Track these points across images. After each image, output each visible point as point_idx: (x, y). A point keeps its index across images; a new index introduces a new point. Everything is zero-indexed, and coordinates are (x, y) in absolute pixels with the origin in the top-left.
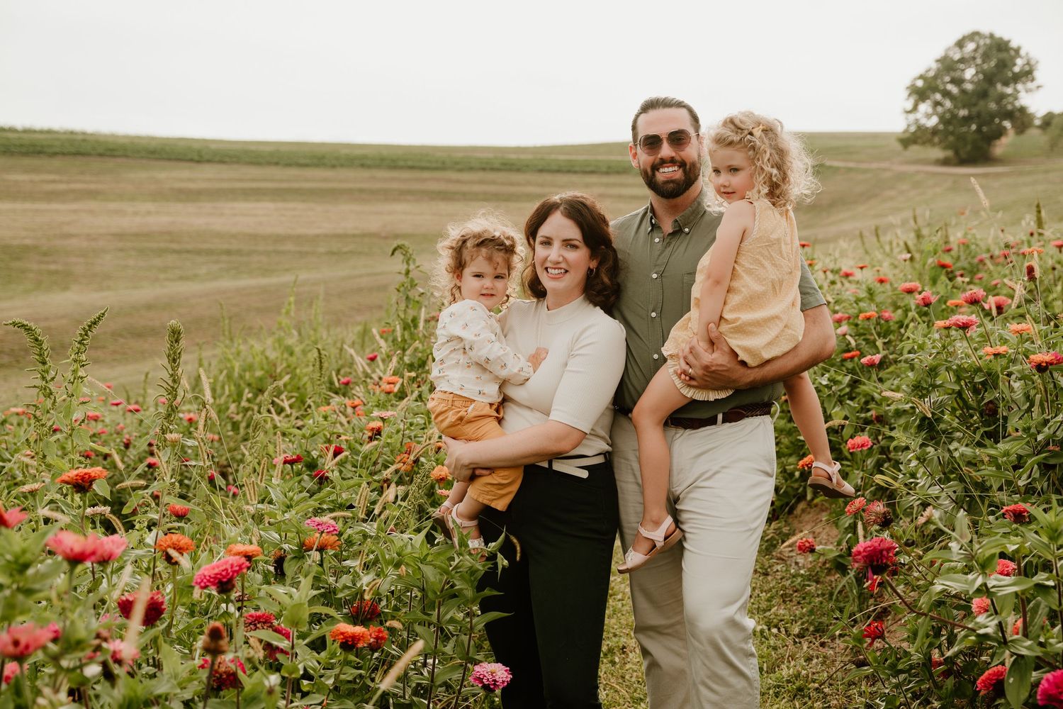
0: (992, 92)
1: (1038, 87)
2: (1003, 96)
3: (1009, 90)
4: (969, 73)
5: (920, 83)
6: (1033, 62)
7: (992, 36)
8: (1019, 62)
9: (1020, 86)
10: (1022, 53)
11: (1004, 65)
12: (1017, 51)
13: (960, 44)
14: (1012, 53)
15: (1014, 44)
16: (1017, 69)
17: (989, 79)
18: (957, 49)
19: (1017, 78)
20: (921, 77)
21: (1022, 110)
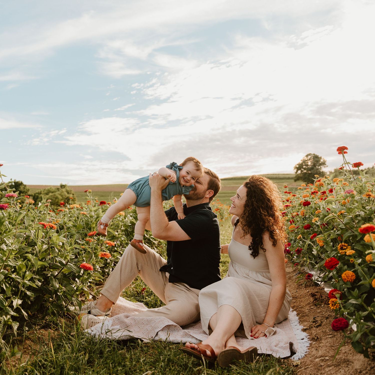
0: (315, 168)
1: (327, 166)
2: (318, 169)
3: (319, 167)
4: (309, 163)
5: (298, 166)
6: (325, 160)
7: (314, 154)
8: (321, 160)
9: (321, 167)
10: (322, 158)
11: (318, 161)
12: (321, 157)
13: (307, 156)
14: (320, 159)
15: (319, 156)
16: (320, 162)
17: (314, 165)
18: (306, 157)
19: (320, 165)
20: (298, 165)
21: (323, 172)
